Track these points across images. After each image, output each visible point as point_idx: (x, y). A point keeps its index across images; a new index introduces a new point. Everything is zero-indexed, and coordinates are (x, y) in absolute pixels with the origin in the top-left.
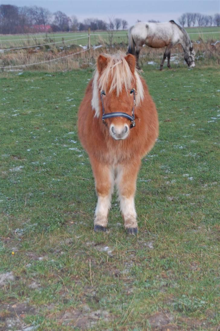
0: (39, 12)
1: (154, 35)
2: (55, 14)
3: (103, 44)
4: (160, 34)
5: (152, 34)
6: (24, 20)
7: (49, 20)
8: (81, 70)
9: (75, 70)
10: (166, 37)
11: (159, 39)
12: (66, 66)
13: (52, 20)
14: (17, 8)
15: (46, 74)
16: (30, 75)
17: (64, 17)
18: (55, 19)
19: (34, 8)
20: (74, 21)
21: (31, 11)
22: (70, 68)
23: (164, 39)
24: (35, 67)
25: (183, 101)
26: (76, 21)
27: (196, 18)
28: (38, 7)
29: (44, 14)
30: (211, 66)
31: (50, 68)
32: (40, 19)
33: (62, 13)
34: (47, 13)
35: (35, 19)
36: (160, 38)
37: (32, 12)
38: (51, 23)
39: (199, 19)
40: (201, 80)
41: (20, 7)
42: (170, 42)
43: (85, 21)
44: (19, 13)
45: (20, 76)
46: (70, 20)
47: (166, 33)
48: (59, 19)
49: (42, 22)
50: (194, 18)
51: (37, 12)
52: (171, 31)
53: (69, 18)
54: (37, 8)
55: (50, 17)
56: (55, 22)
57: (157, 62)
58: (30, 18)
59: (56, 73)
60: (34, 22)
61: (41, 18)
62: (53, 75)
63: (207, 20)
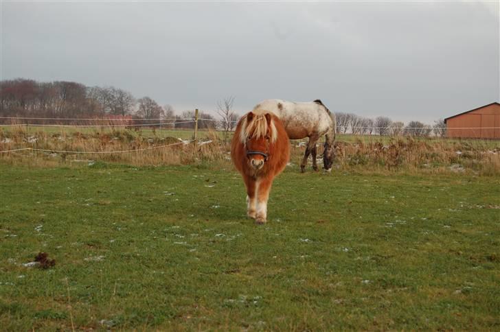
0: (117, 96)
1: (291, 118)
2: (140, 101)
3: (213, 139)
4: (299, 118)
5: (287, 118)
6: (93, 107)
7: (131, 108)
8: (183, 166)
9: (172, 165)
10: (308, 123)
11: (296, 125)
12: (160, 159)
13: (135, 109)
14: (85, 88)
15: (129, 167)
16: (105, 167)
17: (154, 106)
18: (140, 108)
19: (111, 90)
20: (168, 114)
21: (105, 94)
22: (166, 163)
23: (304, 126)
24: (112, 158)
25: (341, 204)
26: (170, 113)
27: (349, 121)
28: (116, 90)
29: (124, 99)
30: (378, 172)
31: (135, 161)
32: (117, 107)
33: (150, 101)
34: (129, 98)
35: (110, 105)
36: (298, 124)
37: (107, 96)
38: (133, 113)
39: (353, 123)
40: (365, 185)
41: (88, 87)
42: (314, 132)
43: (184, 114)
44: (87, 96)
45: (90, 167)
46: (163, 111)
47: (308, 117)
48: (146, 109)
49: (119, 111)
50: (347, 121)
51: (113, 96)
52: (316, 115)
53: (160, 108)
54: (114, 90)
55: (132, 105)
56: (139, 112)
57: (296, 163)
58: (103, 105)
59: (145, 167)
60: (108, 110)
61: (119, 106)
62: (140, 170)
63: (365, 124)
